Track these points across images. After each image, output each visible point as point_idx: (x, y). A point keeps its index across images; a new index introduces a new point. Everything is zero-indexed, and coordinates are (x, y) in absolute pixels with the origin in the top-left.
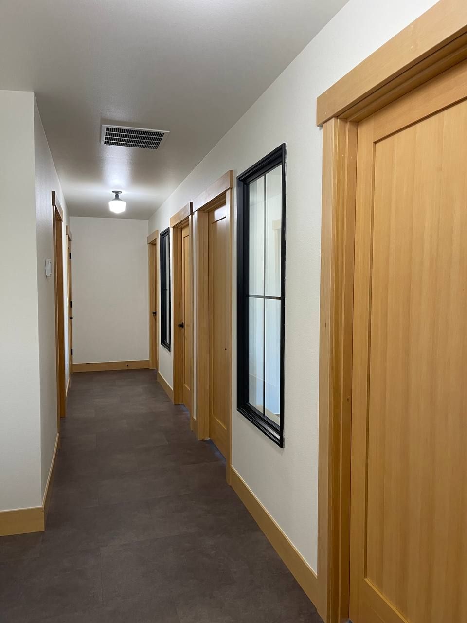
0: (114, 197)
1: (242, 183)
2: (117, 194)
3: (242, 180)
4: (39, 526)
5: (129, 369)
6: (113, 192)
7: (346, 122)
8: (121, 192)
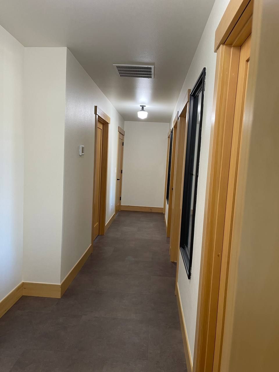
0: (141, 109)
1: (192, 97)
2: (143, 107)
3: (192, 96)
4: (58, 295)
5: (152, 212)
6: (140, 106)
7: (231, 47)
8: (145, 106)
